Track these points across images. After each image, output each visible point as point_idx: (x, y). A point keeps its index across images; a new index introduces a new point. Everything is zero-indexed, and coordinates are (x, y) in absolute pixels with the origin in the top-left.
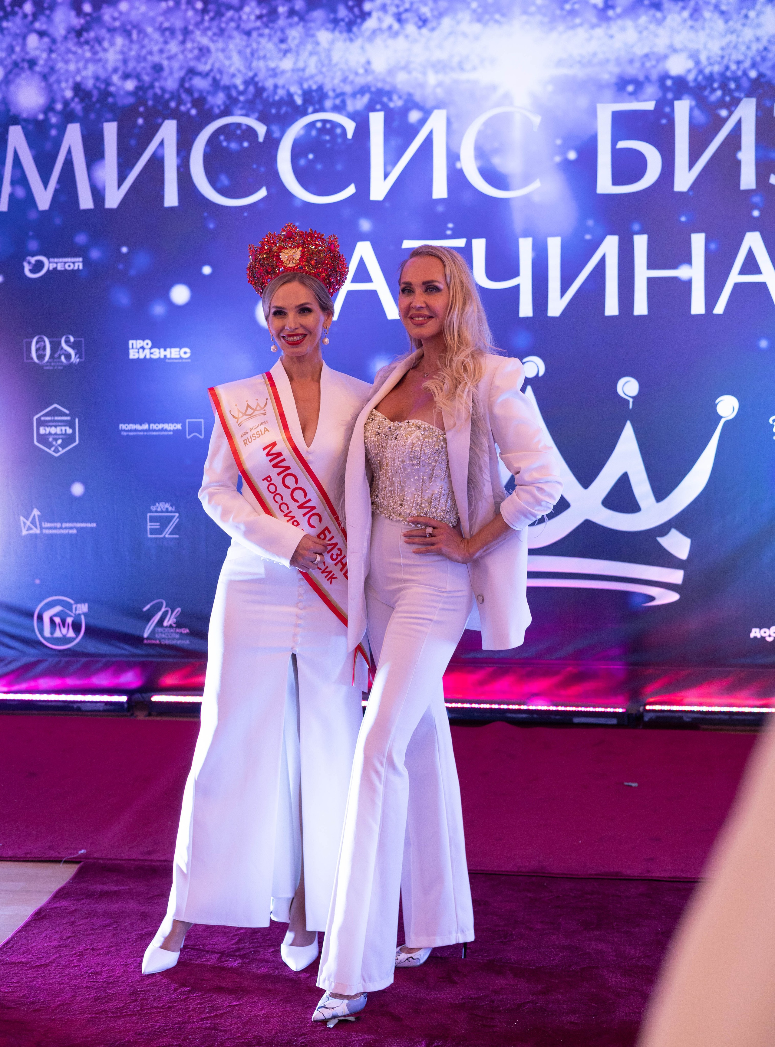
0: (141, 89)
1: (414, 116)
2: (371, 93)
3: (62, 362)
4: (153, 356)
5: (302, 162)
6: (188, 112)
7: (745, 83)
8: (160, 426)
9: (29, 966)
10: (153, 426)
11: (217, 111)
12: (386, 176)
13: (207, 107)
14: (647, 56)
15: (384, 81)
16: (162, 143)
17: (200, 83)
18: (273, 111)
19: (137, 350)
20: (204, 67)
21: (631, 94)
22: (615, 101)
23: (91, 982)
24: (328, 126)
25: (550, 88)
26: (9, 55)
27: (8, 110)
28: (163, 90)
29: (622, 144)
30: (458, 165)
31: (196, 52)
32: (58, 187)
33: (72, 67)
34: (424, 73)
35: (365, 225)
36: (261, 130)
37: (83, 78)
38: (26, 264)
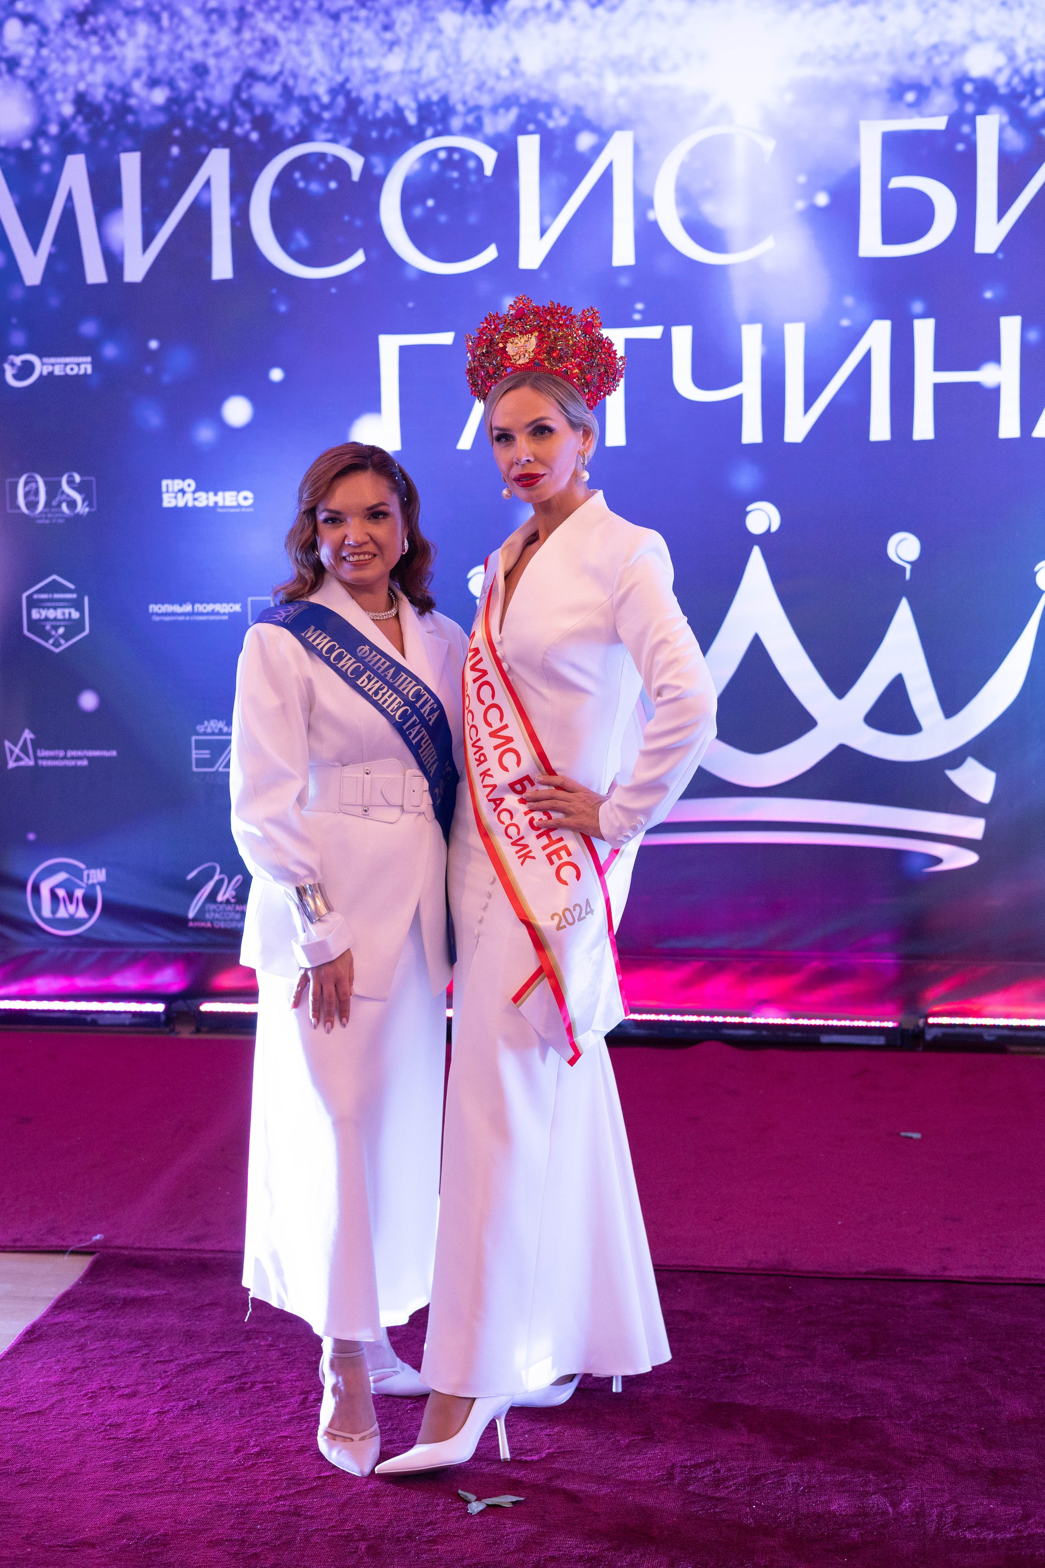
0: (175, 101)
1: (585, 141)
2: (521, 106)
3: (63, 513)
4: (198, 504)
5: (418, 212)
6: (246, 136)
8: (210, 607)
9: (16, 1414)
10: (200, 607)
11: (289, 134)
12: (543, 231)
13: (274, 128)
14: (935, 47)
15: (539, 88)
16: (207, 184)
17: (264, 93)
18: (374, 134)
19: (173, 495)
20: (269, 69)
21: (910, 105)
22: (887, 117)
23: (109, 1439)
24: (456, 156)
25: (789, 97)
28: (209, 102)
29: (897, 182)
30: (651, 216)
31: (258, 45)
32: (54, 250)
33: (72, 69)
34: (600, 76)
36: (356, 163)
37: (89, 85)
38: (7, 367)
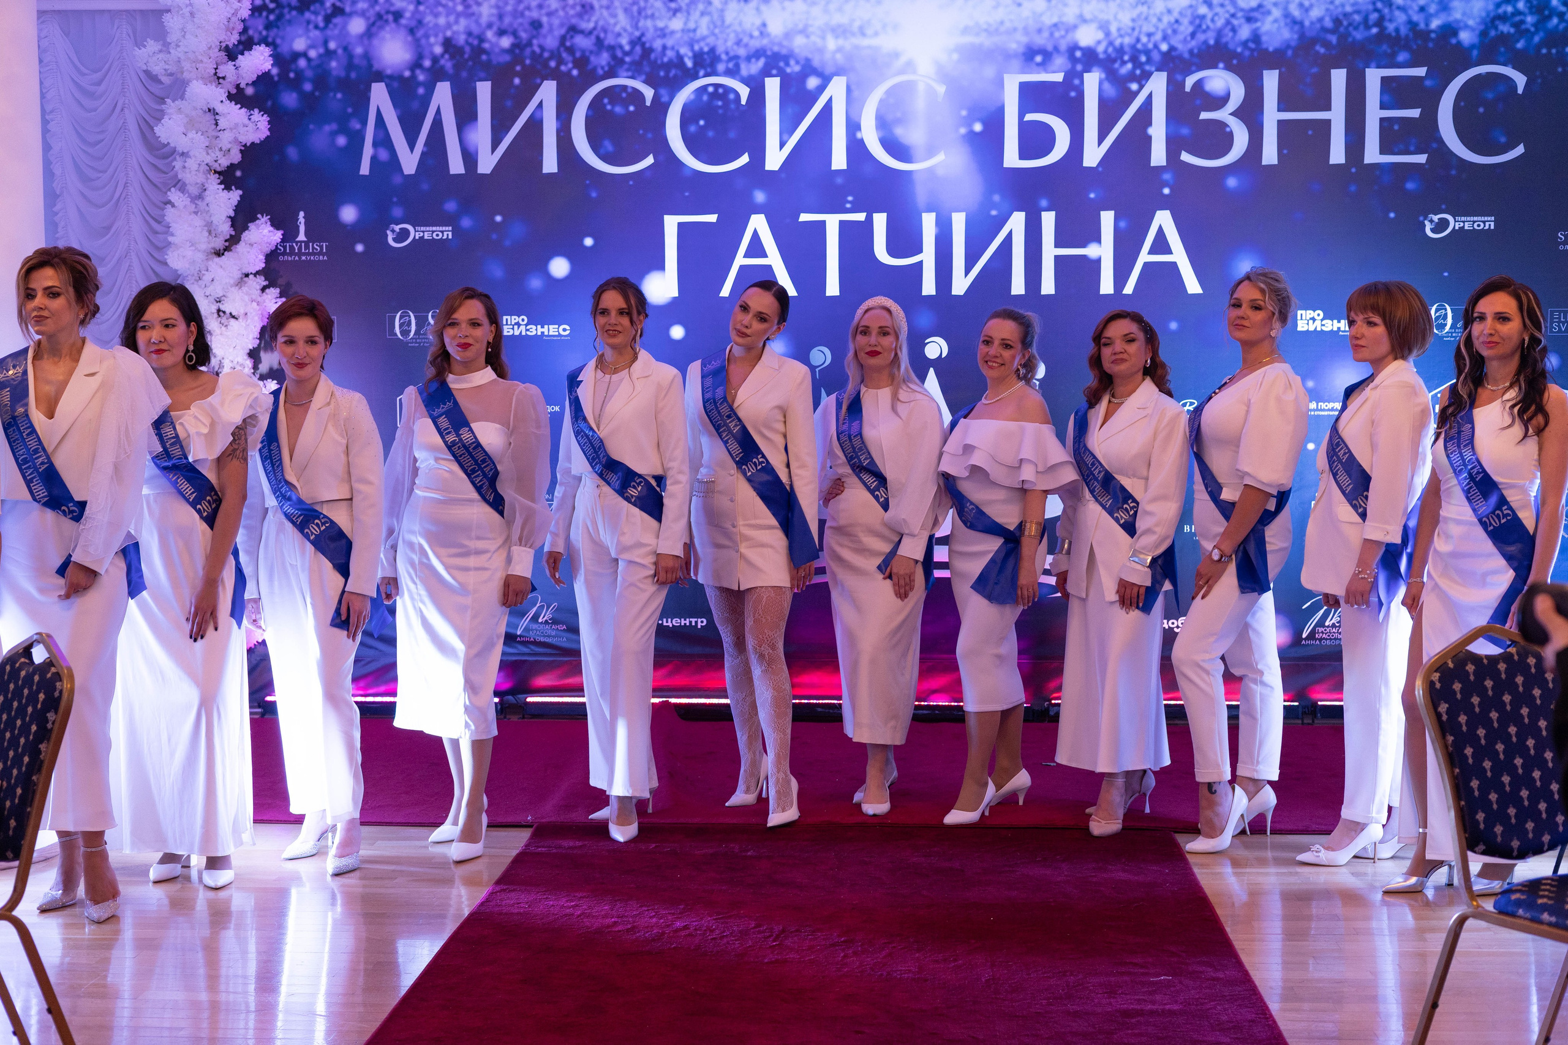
0: (518, 47)
1: (812, 83)
2: (767, 57)
3: (429, 338)
4: (528, 333)
5: (693, 128)
6: (570, 71)
7: (1156, 56)
11: (600, 72)
12: (782, 145)
13: (590, 67)
14: (1055, 25)
15: (780, 44)
16: (540, 105)
17: (582, 42)
18: (662, 74)
19: (511, 327)
20: (587, 25)
21: (1038, 64)
22: (1023, 72)
24: (721, 91)
25: (955, 56)
26: (372, 6)
27: (371, 66)
28: (542, 48)
29: (1029, 117)
30: (859, 135)
31: (578, 8)
32: (425, 149)
33: (442, 21)
34: (823, 38)
35: (760, 197)
36: (648, 93)
37: (454, 33)
38: (389, 232)
